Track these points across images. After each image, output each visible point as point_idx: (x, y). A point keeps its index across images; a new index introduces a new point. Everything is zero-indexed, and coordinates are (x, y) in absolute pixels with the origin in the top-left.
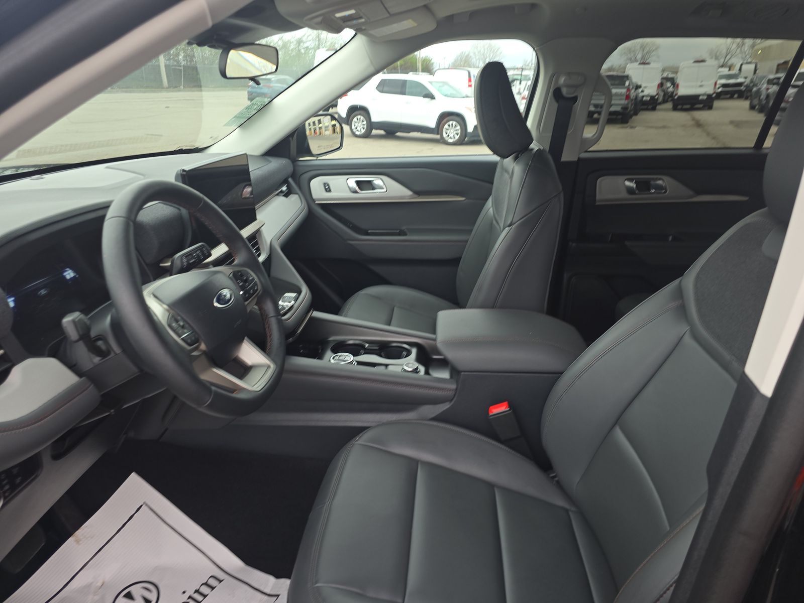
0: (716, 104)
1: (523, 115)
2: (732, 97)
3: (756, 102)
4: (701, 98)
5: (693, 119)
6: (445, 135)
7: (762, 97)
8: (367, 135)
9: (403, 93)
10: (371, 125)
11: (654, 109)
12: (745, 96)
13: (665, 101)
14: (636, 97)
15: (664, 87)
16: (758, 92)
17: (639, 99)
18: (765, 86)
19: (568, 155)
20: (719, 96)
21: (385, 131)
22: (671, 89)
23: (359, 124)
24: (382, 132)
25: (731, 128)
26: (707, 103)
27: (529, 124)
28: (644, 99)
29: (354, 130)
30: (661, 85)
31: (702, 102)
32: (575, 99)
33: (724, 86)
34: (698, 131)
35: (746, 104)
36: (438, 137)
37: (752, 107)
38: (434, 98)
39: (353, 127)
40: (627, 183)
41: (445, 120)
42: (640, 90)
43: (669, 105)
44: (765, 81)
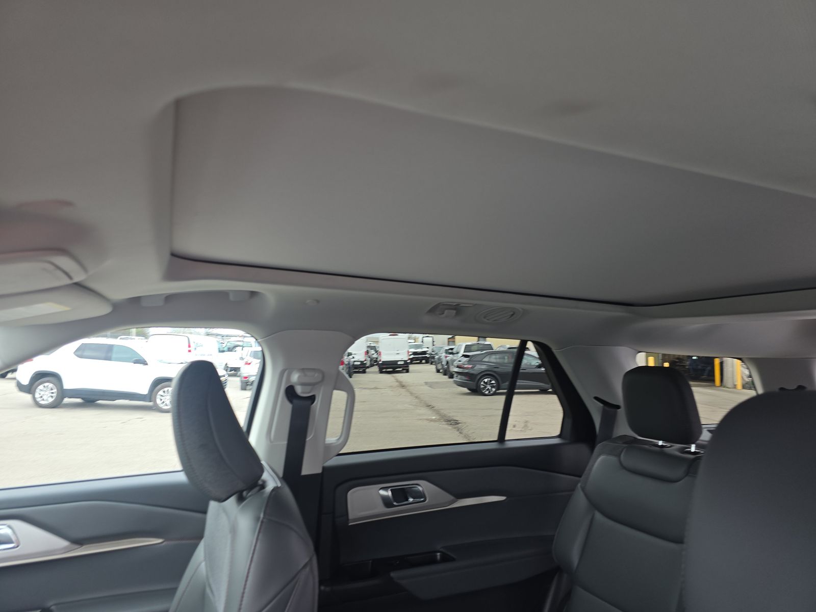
0: (411, 367)
1: (245, 429)
2: (421, 363)
3: (439, 367)
4: (399, 363)
5: (397, 381)
6: (158, 401)
7: (443, 363)
8: (56, 405)
9: (108, 358)
10: (63, 393)
11: (364, 372)
12: (430, 362)
13: (372, 365)
14: (349, 364)
15: (369, 354)
16: (439, 359)
17: (352, 363)
18: (444, 354)
19: (309, 467)
20: (412, 361)
21: (83, 399)
22: (375, 356)
23: (46, 393)
24: (79, 400)
25: (426, 388)
26: (404, 367)
27: (253, 439)
28: (356, 363)
29: (38, 400)
30: (367, 352)
31: (400, 366)
32: (312, 399)
33: (415, 353)
34: (402, 391)
35: (433, 368)
36: (151, 404)
37: (438, 371)
38: (147, 364)
39: (37, 395)
40: (382, 492)
41: (159, 386)
42: (351, 357)
43: (376, 369)
44: (443, 351)
